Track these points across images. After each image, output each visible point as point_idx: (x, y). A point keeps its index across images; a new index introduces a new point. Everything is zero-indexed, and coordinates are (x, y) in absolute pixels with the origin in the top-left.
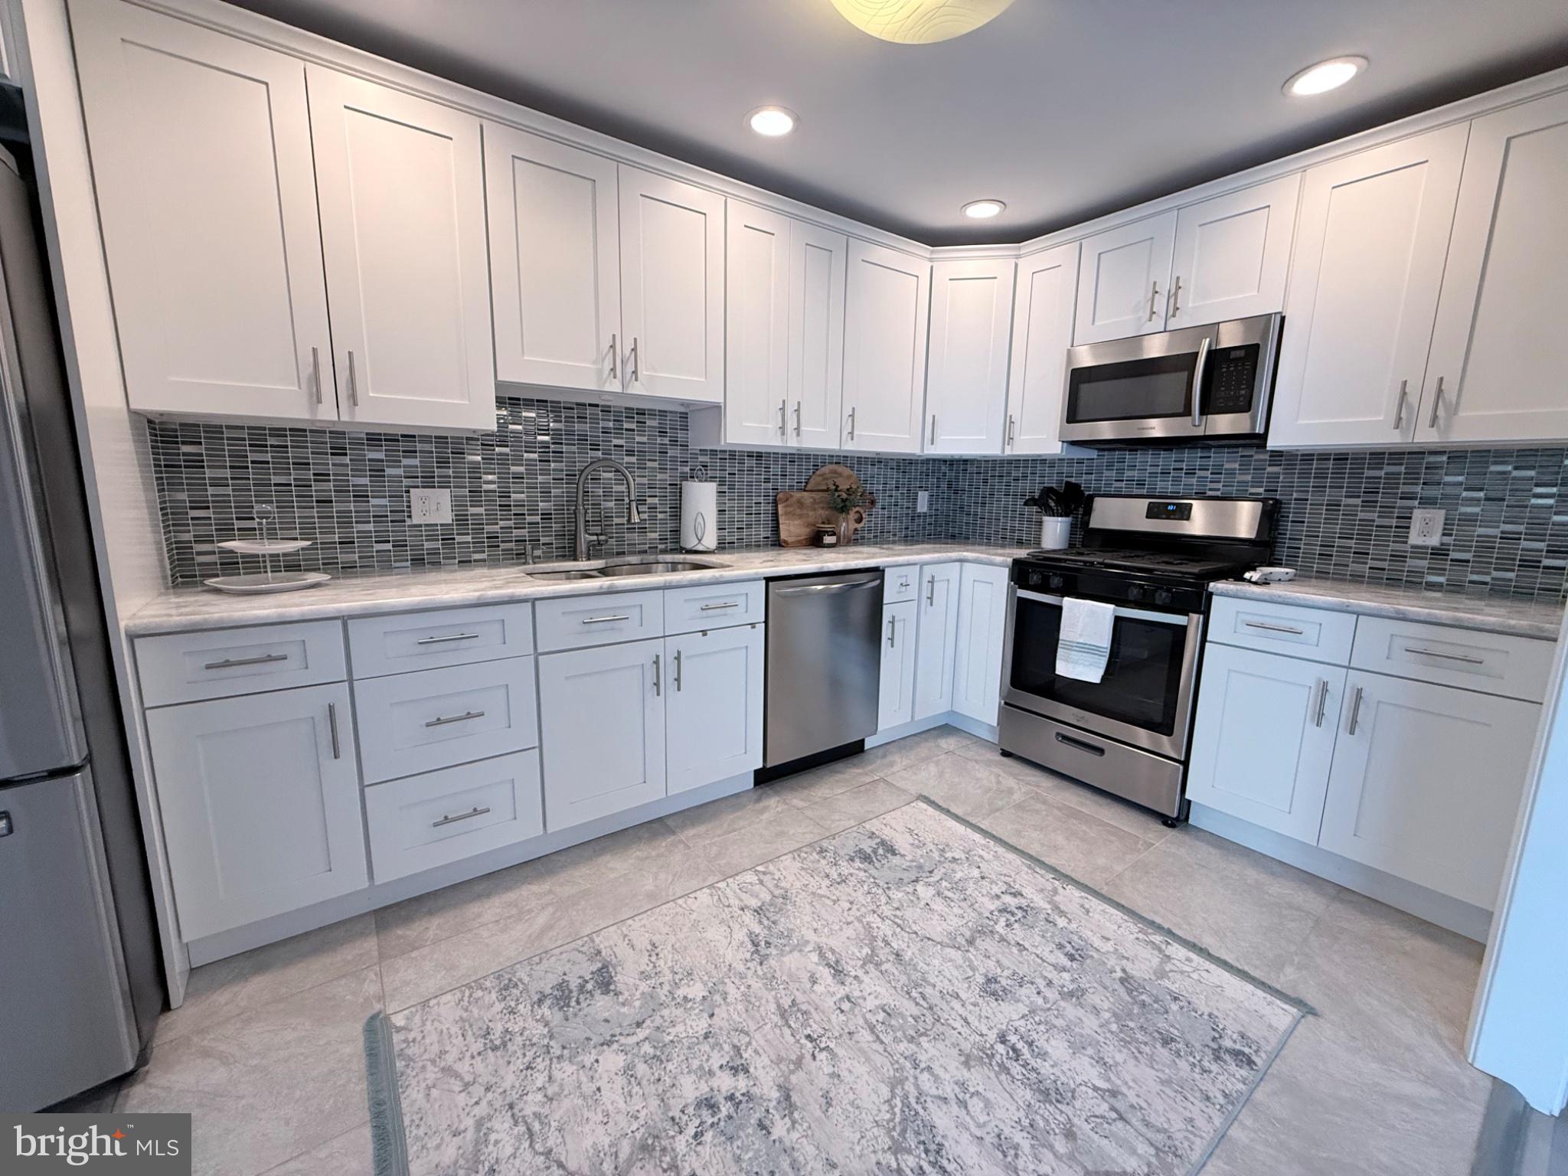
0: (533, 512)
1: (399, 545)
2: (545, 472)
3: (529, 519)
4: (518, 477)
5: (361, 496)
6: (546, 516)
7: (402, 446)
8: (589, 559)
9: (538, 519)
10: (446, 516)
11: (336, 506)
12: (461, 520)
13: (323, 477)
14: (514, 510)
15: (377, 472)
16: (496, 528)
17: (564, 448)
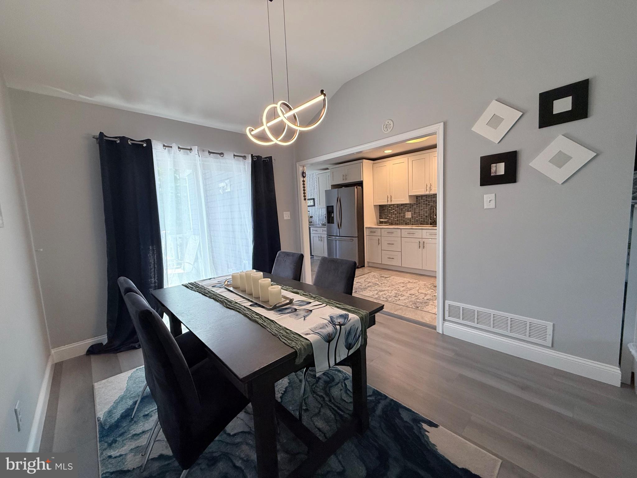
0: (424, 216)
1: (404, 221)
2: (426, 208)
3: (423, 217)
4: (422, 209)
5: (400, 214)
6: (426, 217)
7: (405, 206)
8: (431, 225)
9: (425, 217)
10: (410, 217)
11: (397, 215)
12: (412, 217)
13: (396, 211)
14: (421, 215)
15: (402, 210)
16: (418, 219)
17: (430, 203)
